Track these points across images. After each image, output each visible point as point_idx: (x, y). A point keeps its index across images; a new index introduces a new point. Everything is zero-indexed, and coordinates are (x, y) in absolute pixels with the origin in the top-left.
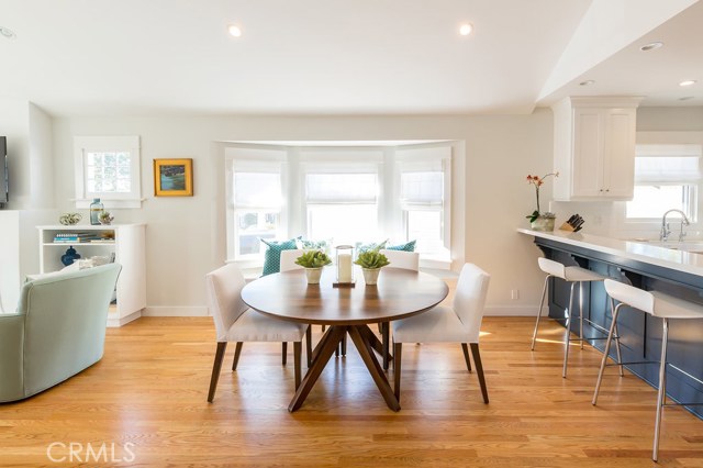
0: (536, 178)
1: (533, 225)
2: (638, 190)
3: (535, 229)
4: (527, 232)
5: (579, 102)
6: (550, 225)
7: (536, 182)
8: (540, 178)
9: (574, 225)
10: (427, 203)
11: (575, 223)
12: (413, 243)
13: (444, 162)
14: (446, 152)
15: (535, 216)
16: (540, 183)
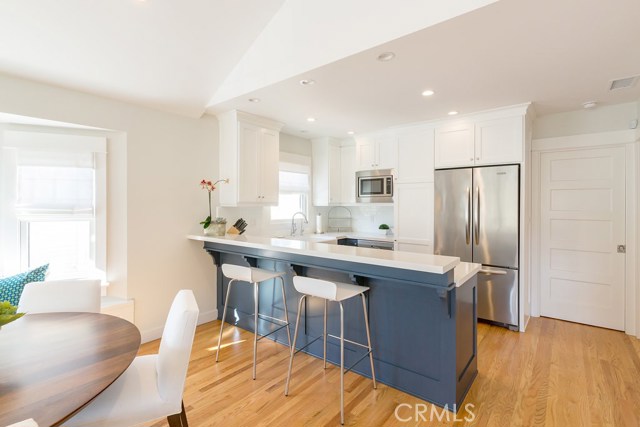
0: (209, 183)
1: (206, 231)
2: (282, 197)
3: (208, 235)
4: (199, 238)
5: (243, 117)
6: (222, 230)
7: (210, 187)
8: (213, 183)
9: (239, 228)
10: (70, 210)
11: (240, 225)
12: (44, 269)
13: (95, 156)
14: (100, 143)
15: (208, 223)
16: (213, 188)
